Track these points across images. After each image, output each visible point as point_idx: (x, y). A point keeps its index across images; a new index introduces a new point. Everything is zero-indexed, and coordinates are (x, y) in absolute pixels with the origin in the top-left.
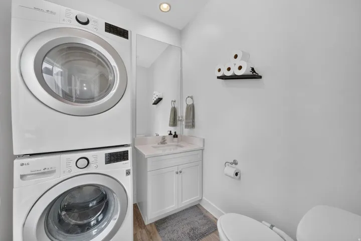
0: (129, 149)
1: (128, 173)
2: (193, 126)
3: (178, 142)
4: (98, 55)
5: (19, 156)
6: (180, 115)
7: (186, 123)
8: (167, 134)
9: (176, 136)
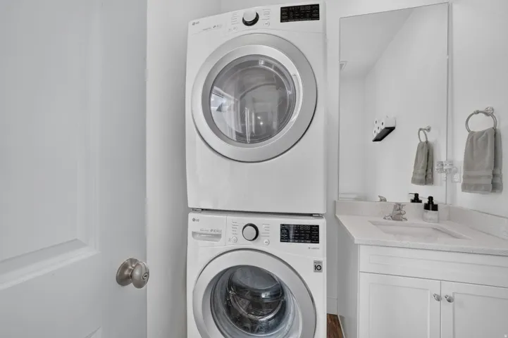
0: (321, 223)
1: (318, 268)
2: (495, 187)
3: (439, 220)
4: (276, 68)
5: (195, 210)
6: (443, 159)
7: (466, 177)
8: (406, 199)
9: (431, 206)
